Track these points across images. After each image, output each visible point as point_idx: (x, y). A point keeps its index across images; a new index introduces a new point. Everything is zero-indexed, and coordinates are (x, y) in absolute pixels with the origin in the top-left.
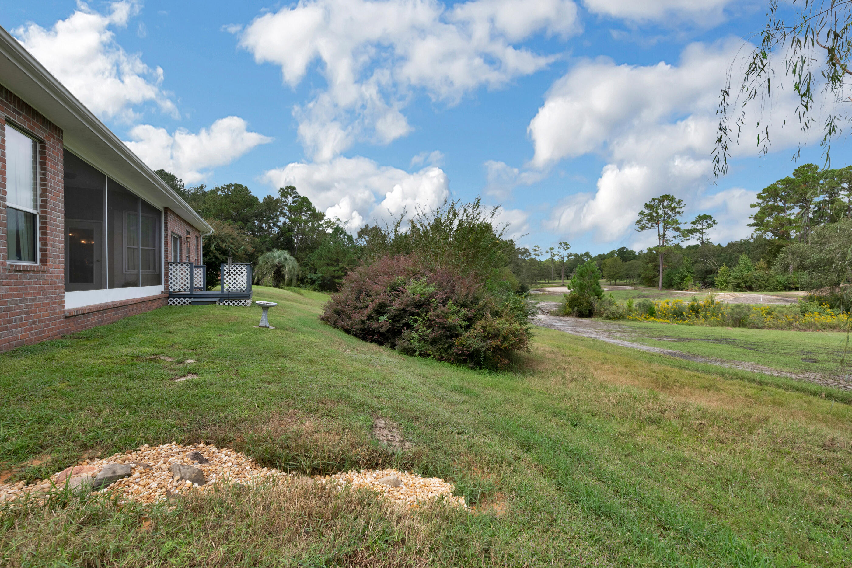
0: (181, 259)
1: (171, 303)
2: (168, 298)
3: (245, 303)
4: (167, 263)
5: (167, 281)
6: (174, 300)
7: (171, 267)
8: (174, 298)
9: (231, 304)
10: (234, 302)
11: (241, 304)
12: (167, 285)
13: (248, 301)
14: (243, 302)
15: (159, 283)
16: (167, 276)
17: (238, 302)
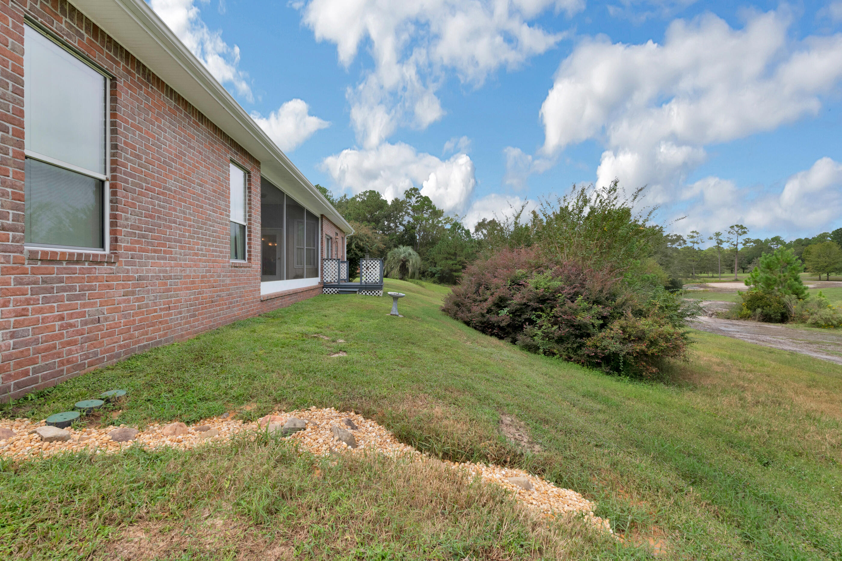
0: (331, 256)
1: (325, 292)
2: (323, 288)
3: (378, 294)
4: (323, 259)
5: (322, 274)
6: (327, 290)
7: (325, 263)
8: (327, 288)
9: (368, 294)
10: (369, 292)
11: (375, 294)
12: (322, 278)
13: (380, 292)
14: (377, 292)
15: (317, 276)
16: (322, 270)
17: (373, 292)
